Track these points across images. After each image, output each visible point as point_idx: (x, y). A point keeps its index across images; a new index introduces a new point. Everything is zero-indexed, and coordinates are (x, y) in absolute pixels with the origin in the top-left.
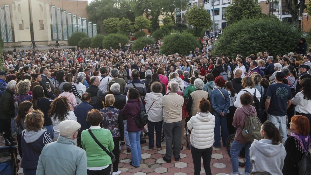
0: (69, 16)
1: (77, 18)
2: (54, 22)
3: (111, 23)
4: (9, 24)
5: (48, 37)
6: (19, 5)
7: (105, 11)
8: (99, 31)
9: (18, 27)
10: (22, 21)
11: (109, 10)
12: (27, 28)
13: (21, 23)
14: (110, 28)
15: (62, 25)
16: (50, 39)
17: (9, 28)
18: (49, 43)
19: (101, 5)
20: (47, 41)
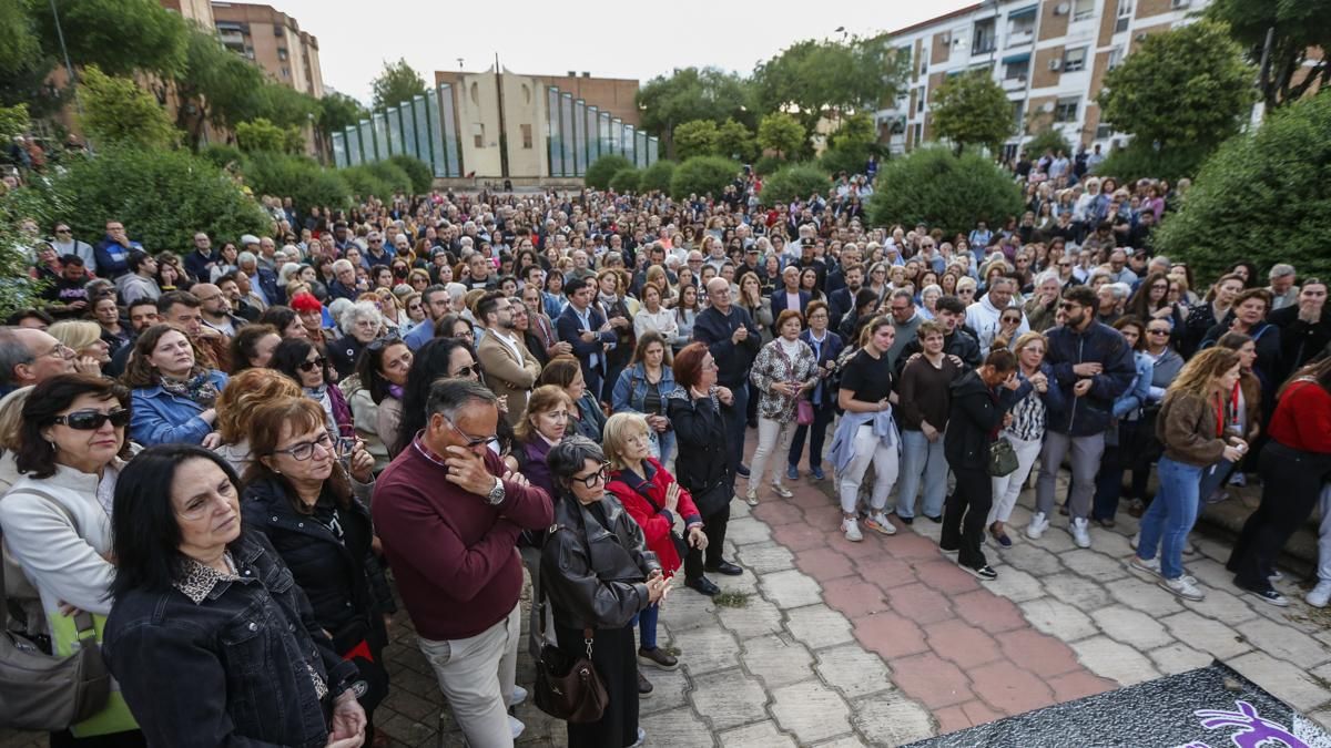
0: (592, 117)
1: (611, 120)
2: (555, 131)
3: (693, 135)
4: (450, 132)
5: (539, 167)
6: (475, 84)
7: (679, 107)
8: (662, 155)
9: (472, 141)
10: (482, 125)
11: (691, 103)
12: (493, 145)
13: (479, 133)
14: (690, 147)
15: (574, 139)
16: (544, 172)
17: (451, 144)
18: (542, 182)
19: (672, 90)
20: (537, 178)
